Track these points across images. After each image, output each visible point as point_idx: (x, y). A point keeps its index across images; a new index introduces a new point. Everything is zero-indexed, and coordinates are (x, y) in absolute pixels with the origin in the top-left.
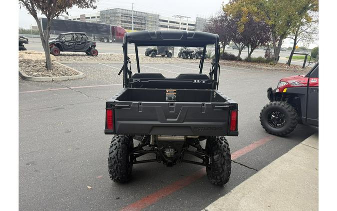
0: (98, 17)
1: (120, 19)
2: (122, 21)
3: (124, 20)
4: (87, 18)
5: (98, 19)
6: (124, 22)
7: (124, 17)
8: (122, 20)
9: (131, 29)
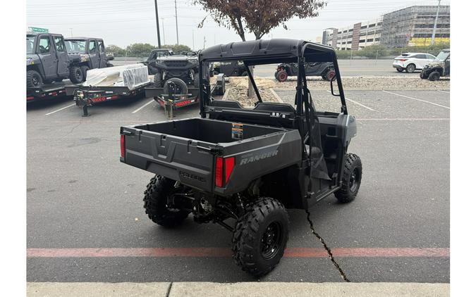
0: (379, 24)
1: (415, 23)
2: (417, 26)
3: (421, 23)
4: (362, 28)
5: (379, 27)
6: (421, 26)
7: (421, 19)
8: (418, 23)
9: (430, 36)
